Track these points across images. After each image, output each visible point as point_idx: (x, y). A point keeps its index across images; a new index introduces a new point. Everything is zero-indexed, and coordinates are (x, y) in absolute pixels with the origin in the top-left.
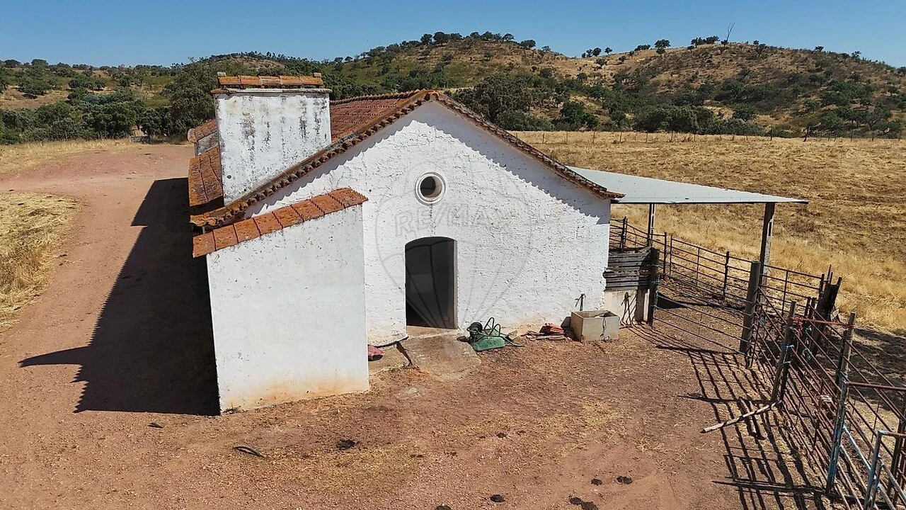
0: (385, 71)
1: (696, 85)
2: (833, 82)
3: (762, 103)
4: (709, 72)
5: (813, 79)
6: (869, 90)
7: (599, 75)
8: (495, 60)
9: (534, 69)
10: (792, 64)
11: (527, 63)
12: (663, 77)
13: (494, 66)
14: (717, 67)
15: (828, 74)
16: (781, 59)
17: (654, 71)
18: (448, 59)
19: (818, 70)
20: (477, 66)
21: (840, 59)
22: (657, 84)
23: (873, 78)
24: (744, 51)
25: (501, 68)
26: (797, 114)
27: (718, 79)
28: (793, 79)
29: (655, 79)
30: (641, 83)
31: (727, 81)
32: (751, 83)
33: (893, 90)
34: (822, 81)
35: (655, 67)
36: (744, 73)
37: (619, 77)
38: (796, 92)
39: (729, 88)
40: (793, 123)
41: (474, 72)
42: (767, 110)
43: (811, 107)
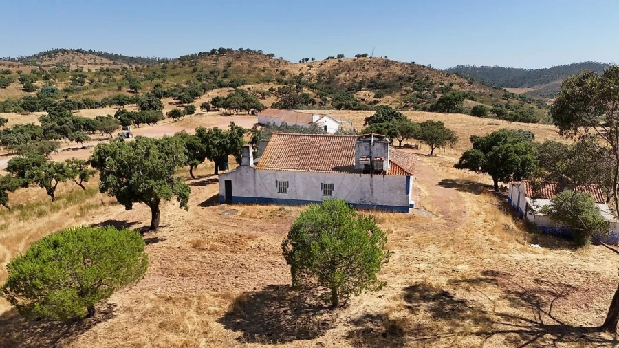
0: (195, 70)
1: (357, 80)
2: (417, 80)
3: (388, 90)
4: (364, 74)
5: (410, 78)
6: (432, 84)
7: (310, 73)
8: (255, 65)
9: (277, 70)
10: (401, 70)
11: (272, 67)
12: (342, 76)
13: (256, 68)
14: (367, 71)
15: (416, 76)
16: (396, 68)
17: (337, 72)
18: (229, 64)
19: (412, 74)
20: (246, 69)
21: (422, 68)
22: (339, 79)
23: (434, 78)
24: (379, 62)
25: (259, 70)
26: (402, 95)
27: (368, 77)
28: (401, 78)
29: (338, 77)
30: (332, 79)
31: (372, 78)
32: (383, 80)
33: (442, 84)
34: (413, 80)
35: (338, 70)
36: (379, 75)
37: (320, 75)
38: (402, 84)
39: (372, 82)
40: (401, 100)
41: (245, 71)
42: (389, 93)
43: (408, 92)
